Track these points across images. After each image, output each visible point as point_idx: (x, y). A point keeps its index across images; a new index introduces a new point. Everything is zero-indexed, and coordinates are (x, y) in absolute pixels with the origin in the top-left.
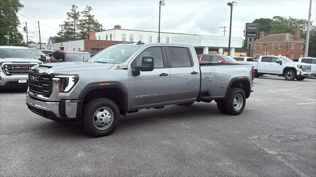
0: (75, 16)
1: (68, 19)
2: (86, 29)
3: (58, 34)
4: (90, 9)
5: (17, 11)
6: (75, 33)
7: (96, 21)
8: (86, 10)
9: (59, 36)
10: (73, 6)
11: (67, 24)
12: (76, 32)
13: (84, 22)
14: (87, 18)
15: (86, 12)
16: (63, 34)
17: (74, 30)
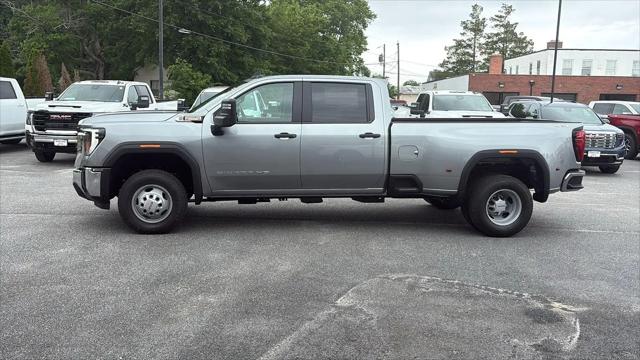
0: (477, 28)
1: (463, 34)
2: (497, 53)
3: (442, 65)
4: (509, 10)
5: (365, 26)
6: (474, 62)
7: (522, 33)
8: (499, 14)
9: (442, 70)
10: (475, 7)
11: (459, 44)
12: (476, 59)
13: (495, 39)
14: (502, 30)
15: (501, 17)
16: (450, 66)
17: (473, 56)
